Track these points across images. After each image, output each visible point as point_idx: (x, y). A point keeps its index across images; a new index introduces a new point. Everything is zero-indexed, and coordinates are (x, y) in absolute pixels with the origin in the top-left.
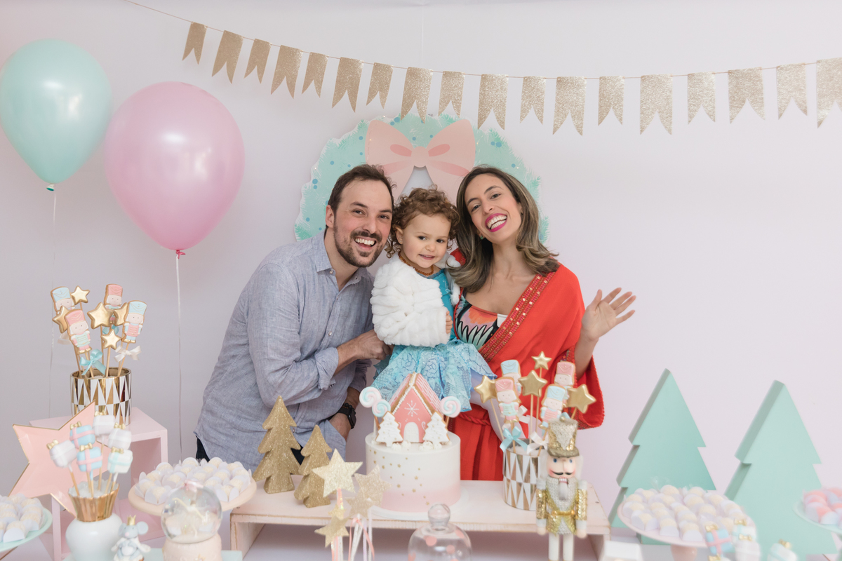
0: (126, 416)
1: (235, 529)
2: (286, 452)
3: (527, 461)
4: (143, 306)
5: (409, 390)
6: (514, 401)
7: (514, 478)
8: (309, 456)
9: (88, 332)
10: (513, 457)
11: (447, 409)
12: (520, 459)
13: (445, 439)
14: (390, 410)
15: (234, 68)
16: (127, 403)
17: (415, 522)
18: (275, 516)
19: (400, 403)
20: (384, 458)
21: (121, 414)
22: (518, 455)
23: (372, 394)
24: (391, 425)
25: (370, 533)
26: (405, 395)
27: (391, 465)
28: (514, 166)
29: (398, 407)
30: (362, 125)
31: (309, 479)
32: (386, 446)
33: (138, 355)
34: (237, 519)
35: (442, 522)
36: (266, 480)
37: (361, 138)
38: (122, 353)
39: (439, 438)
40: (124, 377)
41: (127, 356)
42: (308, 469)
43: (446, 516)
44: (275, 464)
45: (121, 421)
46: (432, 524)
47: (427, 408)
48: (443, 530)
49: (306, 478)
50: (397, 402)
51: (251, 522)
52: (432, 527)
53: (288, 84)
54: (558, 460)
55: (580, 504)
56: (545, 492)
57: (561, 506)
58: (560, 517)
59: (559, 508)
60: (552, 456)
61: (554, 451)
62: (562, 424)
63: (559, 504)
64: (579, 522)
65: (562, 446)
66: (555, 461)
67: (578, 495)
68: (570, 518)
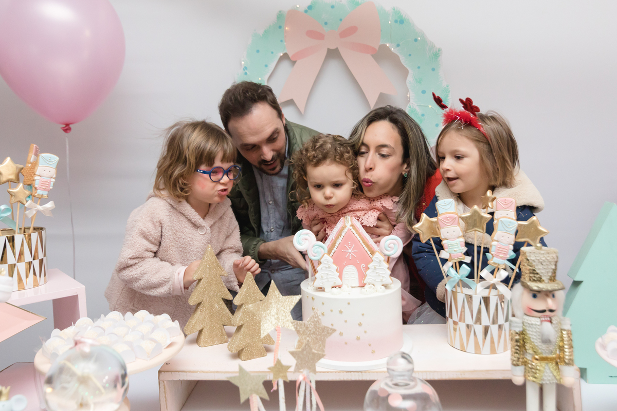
0: (40, 274)
1: (164, 388)
2: (218, 303)
3: (477, 301)
4: (55, 159)
5: (346, 230)
6: (459, 237)
8: (241, 305)
11: (389, 249)
12: (469, 299)
14: (326, 251)
16: (41, 261)
17: (361, 372)
18: (207, 372)
19: (337, 245)
20: (323, 304)
21: (35, 273)
22: (466, 295)
23: (306, 236)
24: (329, 267)
25: (313, 385)
26: (342, 237)
27: (332, 311)
28: (416, 40)
29: (335, 249)
30: (280, 16)
31: (243, 329)
32: (324, 291)
33: (53, 211)
34: (167, 377)
35: (403, 376)
36: (198, 332)
37: (280, 27)
38: (33, 208)
39: (382, 281)
40: (37, 233)
41: (38, 212)
42: (241, 319)
43: (409, 366)
44: (207, 317)
45: (35, 281)
46: (391, 377)
47: (366, 249)
48: (407, 385)
49: (239, 328)
50: (333, 245)
51: (181, 379)
52: (391, 381)
54: (538, 295)
55: (566, 346)
56: (522, 333)
57: (544, 350)
58: (543, 363)
59: (542, 353)
60: (531, 290)
61: (535, 286)
62: (542, 252)
63: (542, 348)
64: (563, 368)
65: (543, 278)
66: (535, 296)
67: (562, 337)
68: (554, 364)
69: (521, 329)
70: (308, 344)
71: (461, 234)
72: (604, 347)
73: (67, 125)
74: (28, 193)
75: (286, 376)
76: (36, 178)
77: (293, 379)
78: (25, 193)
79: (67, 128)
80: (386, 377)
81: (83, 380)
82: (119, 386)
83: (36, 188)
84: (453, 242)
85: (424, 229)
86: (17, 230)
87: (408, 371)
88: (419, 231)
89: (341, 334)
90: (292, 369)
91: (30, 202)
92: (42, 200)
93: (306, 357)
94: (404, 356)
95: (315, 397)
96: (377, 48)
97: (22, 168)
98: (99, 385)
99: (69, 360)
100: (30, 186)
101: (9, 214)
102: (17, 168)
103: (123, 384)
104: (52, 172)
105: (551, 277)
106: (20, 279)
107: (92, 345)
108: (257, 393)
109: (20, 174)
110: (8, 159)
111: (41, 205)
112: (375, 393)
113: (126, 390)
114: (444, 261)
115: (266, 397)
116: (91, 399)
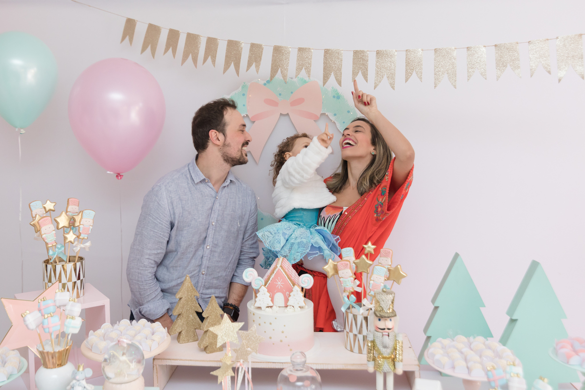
0: (81, 290)
1: (157, 370)
2: (192, 314)
3: (360, 319)
4: (93, 213)
5: (277, 270)
6: (350, 277)
7: (351, 331)
8: (208, 317)
9: (54, 232)
10: (350, 316)
11: (304, 283)
12: (355, 317)
13: (303, 304)
14: (264, 284)
15: (156, 48)
16: (82, 281)
17: (282, 363)
18: (184, 360)
19: (271, 279)
20: (260, 318)
21: (78, 289)
22: (353, 314)
23: (251, 273)
24: (264, 294)
25: (250, 371)
26: (274, 274)
27: (265, 323)
28: (349, 112)
29: (269, 282)
30: (244, 86)
32: (261, 309)
33: (89, 247)
34: (158, 362)
35: (300, 364)
36: (179, 333)
37: (244, 95)
38: (78, 246)
39: (299, 304)
40: (80, 263)
41: (81, 248)
42: (207, 326)
43: (303, 360)
44: (185, 323)
45: (78, 294)
46: (293, 365)
47: (290, 282)
48: (301, 370)
49: (206, 332)
50: (269, 279)
51: (168, 364)
52: (293, 368)
53: (193, 59)
55: (398, 351)
56: (373, 342)
58: (384, 361)
59: (383, 354)
60: (377, 316)
62: (384, 294)
63: (383, 351)
64: (397, 363)
65: (384, 309)
66: (380, 320)
67: (395, 345)
68: (391, 360)
69: (372, 339)
72: (428, 351)
73: (119, 174)
83: (80, 233)
85: (329, 270)
87: (303, 362)
88: (327, 271)
89: (270, 338)
93: (241, 353)
96: (319, 116)
104: (91, 222)
105: (389, 308)
106: (68, 292)
111: (83, 244)
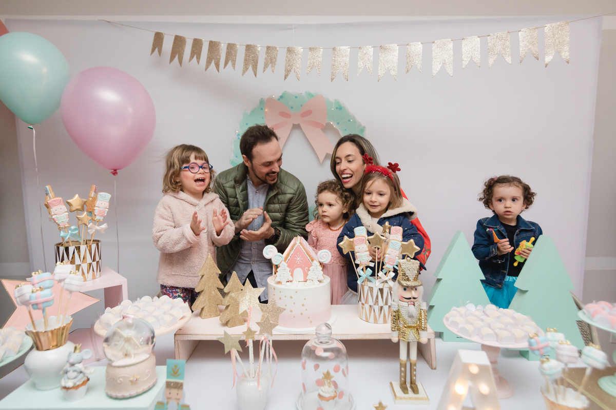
1: (178, 345)
2: (214, 291)
3: (375, 291)
5: (296, 246)
7: (367, 302)
8: (229, 293)
9: (67, 213)
10: (366, 288)
11: (322, 258)
12: (371, 289)
13: (321, 278)
14: (284, 259)
16: (98, 262)
17: (303, 335)
18: (206, 335)
19: (290, 255)
20: (280, 292)
21: (93, 270)
22: (369, 287)
23: (271, 249)
24: (285, 269)
25: (271, 343)
26: (294, 250)
27: (285, 297)
28: (349, 121)
29: (289, 258)
30: (262, 101)
31: (229, 308)
32: (281, 284)
33: (106, 230)
34: (180, 338)
35: (325, 337)
36: (201, 310)
37: (262, 109)
38: (93, 228)
39: (317, 278)
40: (95, 244)
41: (97, 230)
42: (229, 301)
43: (329, 331)
44: (207, 299)
45: (94, 275)
46: (318, 338)
47: (309, 258)
48: (327, 342)
49: (227, 307)
50: (288, 255)
51: (189, 339)
52: (318, 340)
53: (215, 64)
54: (407, 289)
55: (423, 320)
56: (398, 311)
57: (410, 322)
58: (409, 330)
59: (408, 323)
60: (403, 286)
61: (405, 283)
62: (410, 263)
63: (409, 320)
64: (421, 332)
65: (410, 279)
66: (405, 289)
67: (421, 314)
68: (416, 330)
69: (397, 309)
70: (268, 318)
71: (367, 249)
72: (447, 319)
73: (115, 170)
74: (90, 218)
75: (253, 337)
76: (95, 208)
77: (258, 339)
78: (88, 219)
79: (115, 172)
80: (315, 338)
81: (128, 340)
82: (150, 343)
83: (95, 215)
84: (362, 254)
85: (345, 246)
86: (82, 242)
87: (329, 334)
88: (342, 247)
89: (291, 311)
90: (257, 333)
91: (91, 224)
92: (99, 223)
93: (266, 326)
94: (328, 326)
95: (272, 351)
96: (325, 125)
97: (86, 201)
98: (137, 343)
99: (119, 328)
100: (91, 213)
101: (77, 232)
102: (82, 201)
103: (152, 343)
105: (415, 278)
106: (83, 273)
107: (133, 319)
108: (235, 348)
109: (85, 205)
110: (77, 195)
111: (98, 226)
112: (308, 348)
113: (154, 346)
114: (357, 266)
115: (241, 350)
116: (132, 352)
